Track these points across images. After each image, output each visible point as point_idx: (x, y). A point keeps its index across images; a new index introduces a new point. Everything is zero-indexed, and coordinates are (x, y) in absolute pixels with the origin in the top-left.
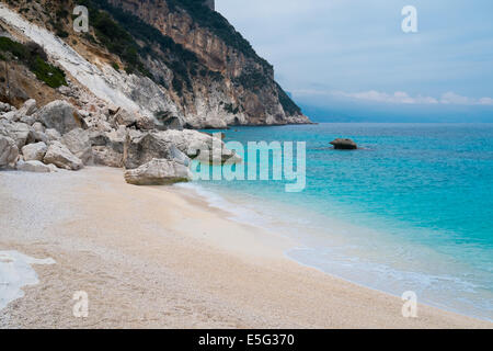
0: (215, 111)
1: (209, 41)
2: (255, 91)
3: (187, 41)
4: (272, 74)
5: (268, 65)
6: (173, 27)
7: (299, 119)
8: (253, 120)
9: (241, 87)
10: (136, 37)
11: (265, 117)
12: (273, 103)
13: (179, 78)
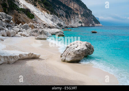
0: (76, 23)
1: (75, 5)
2: (87, 18)
3: (69, 5)
4: (91, 13)
5: (91, 11)
6: (66, 1)
7: (99, 25)
8: (86, 25)
9: (83, 17)
10: (56, 4)
11: (89, 24)
12: (92, 21)
13: (67, 14)
